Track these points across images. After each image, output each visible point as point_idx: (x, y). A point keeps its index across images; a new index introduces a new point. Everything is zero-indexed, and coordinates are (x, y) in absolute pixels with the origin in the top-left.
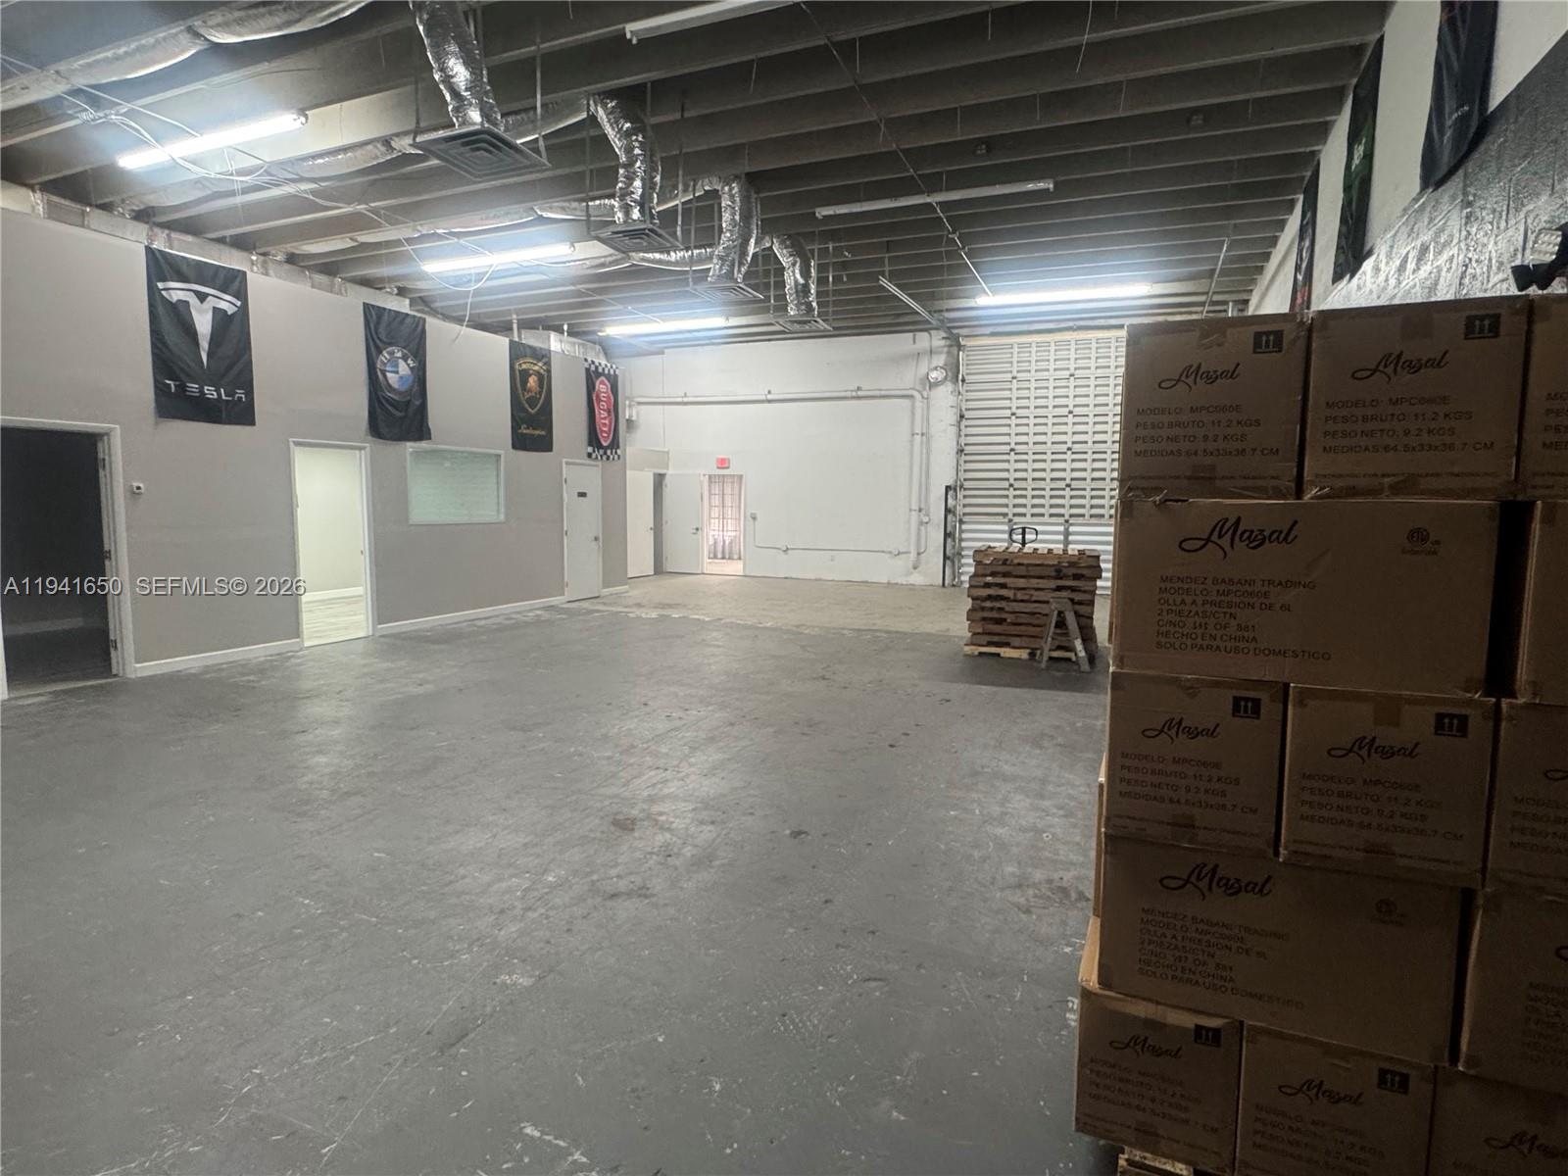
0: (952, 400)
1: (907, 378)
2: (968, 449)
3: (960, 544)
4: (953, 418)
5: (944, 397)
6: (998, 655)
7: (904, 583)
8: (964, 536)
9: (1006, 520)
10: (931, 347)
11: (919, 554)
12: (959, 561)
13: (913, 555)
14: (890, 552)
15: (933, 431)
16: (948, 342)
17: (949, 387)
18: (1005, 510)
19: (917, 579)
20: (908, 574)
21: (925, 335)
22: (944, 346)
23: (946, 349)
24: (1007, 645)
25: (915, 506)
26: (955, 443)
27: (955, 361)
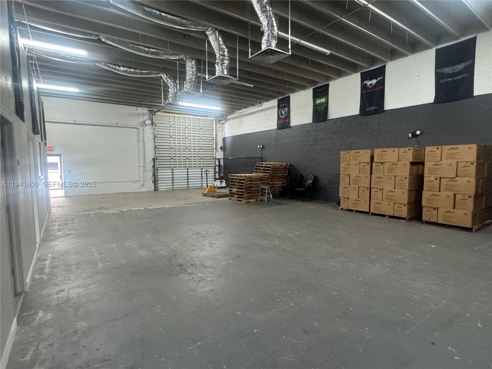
0: (151, 131)
1: (135, 122)
2: (158, 147)
3: (157, 177)
4: (152, 137)
5: (148, 130)
6: (249, 202)
7: (139, 191)
8: (159, 174)
9: (171, 169)
10: (143, 113)
11: (144, 181)
12: (158, 182)
13: (142, 182)
14: (133, 181)
15: (145, 140)
16: (149, 112)
17: (150, 127)
18: (170, 166)
19: (143, 189)
20: (140, 188)
21: (141, 108)
22: (148, 113)
23: (148, 114)
24: (251, 199)
25: (141, 165)
26: (153, 145)
27: (152, 118)
